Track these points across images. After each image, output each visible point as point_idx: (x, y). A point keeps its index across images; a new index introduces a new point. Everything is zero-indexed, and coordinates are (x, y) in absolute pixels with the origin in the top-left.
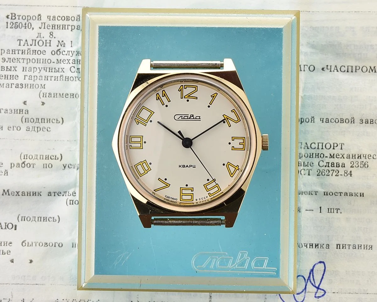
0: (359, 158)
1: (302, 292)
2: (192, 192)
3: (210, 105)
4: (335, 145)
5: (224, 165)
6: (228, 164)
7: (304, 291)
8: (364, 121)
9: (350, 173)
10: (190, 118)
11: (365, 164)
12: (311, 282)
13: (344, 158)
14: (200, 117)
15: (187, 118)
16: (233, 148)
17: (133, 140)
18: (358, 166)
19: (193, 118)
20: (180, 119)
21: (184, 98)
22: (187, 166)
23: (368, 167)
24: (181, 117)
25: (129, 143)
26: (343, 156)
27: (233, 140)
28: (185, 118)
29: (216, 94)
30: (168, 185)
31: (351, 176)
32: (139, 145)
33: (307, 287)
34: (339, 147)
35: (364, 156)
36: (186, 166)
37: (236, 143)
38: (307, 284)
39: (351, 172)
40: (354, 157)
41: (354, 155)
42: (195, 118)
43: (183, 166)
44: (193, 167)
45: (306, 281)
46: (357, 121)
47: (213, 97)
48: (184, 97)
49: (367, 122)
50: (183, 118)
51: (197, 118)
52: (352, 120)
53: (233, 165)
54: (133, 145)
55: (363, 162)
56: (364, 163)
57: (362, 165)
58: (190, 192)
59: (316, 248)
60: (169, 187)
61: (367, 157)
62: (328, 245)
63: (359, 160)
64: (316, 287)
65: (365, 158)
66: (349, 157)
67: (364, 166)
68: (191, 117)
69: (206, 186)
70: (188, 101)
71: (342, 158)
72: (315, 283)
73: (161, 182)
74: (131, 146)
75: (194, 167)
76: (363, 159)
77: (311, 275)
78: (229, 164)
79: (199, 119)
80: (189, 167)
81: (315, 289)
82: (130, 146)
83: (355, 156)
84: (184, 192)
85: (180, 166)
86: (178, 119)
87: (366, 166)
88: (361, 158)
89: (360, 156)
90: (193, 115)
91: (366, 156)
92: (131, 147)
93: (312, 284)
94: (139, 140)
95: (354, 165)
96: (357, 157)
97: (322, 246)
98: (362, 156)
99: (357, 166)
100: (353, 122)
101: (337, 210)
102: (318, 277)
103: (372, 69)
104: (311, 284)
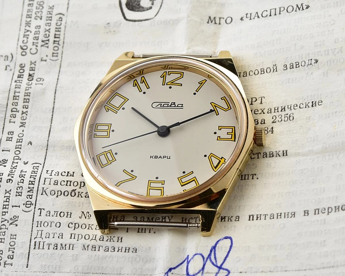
0: (283, 110)
1: (199, 272)
2: (163, 186)
3: (196, 92)
4: (254, 100)
5: (205, 156)
6: (210, 156)
7: (201, 272)
8: (288, 67)
9: (271, 130)
10: (170, 106)
11: (290, 117)
12: (211, 260)
13: (264, 113)
14: (182, 105)
15: (167, 105)
16: (219, 138)
17: (99, 128)
18: (282, 120)
19: (174, 105)
20: (159, 106)
21: (167, 85)
22: (160, 157)
23: (293, 119)
24: (160, 105)
25: (94, 131)
26: (263, 111)
27: (220, 129)
28: (164, 105)
29: (205, 81)
30: (134, 178)
31: (272, 133)
32: (106, 134)
33: (205, 267)
34: (259, 101)
35: (289, 107)
36: (158, 157)
37: (223, 133)
38: (205, 264)
39: (272, 128)
40: (276, 111)
41: (276, 108)
42: (176, 106)
43: (155, 157)
44: (167, 158)
45: (205, 260)
46: (280, 67)
47: (201, 84)
48: (167, 83)
49: (292, 67)
50: (162, 105)
51: (179, 106)
52: (275, 68)
53: (216, 157)
54: (98, 134)
55: (287, 114)
56: (288, 116)
57: (286, 119)
58: (160, 185)
59: (221, 221)
60: (135, 179)
61: (292, 108)
62: (237, 217)
63: (283, 113)
64: (217, 266)
65: (290, 109)
66: (271, 111)
67: (289, 119)
68: (173, 105)
69: (181, 179)
70: (170, 88)
71: (262, 113)
72: (216, 261)
73: (126, 173)
74: (96, 134)
75: (169, 158)
76: (288, 111)
77: (213, 252)
78: (212, 155)
79: (182, 107)
80: (162, 158)
81: (216, 269)
82: (94, 134)
83: (278, 109)
84: (153, 185)
85: (152, 157)
86: (156, 106)
87: (291, 118)
88: (285, 110)
89: (284, 108)
90: (175, 103)
91: (291, 106)
92: (96, 136)
93: (213, 263)
94: (106, 128)
95: (277, 120)
96: (280, 109)
97: (230, 219)
98: (286, 108)
99: (280, 120)
100: (275, 71)
101: (253, 176)
102: (220, 255)
103: (299, 7)
104: (211, 264)
